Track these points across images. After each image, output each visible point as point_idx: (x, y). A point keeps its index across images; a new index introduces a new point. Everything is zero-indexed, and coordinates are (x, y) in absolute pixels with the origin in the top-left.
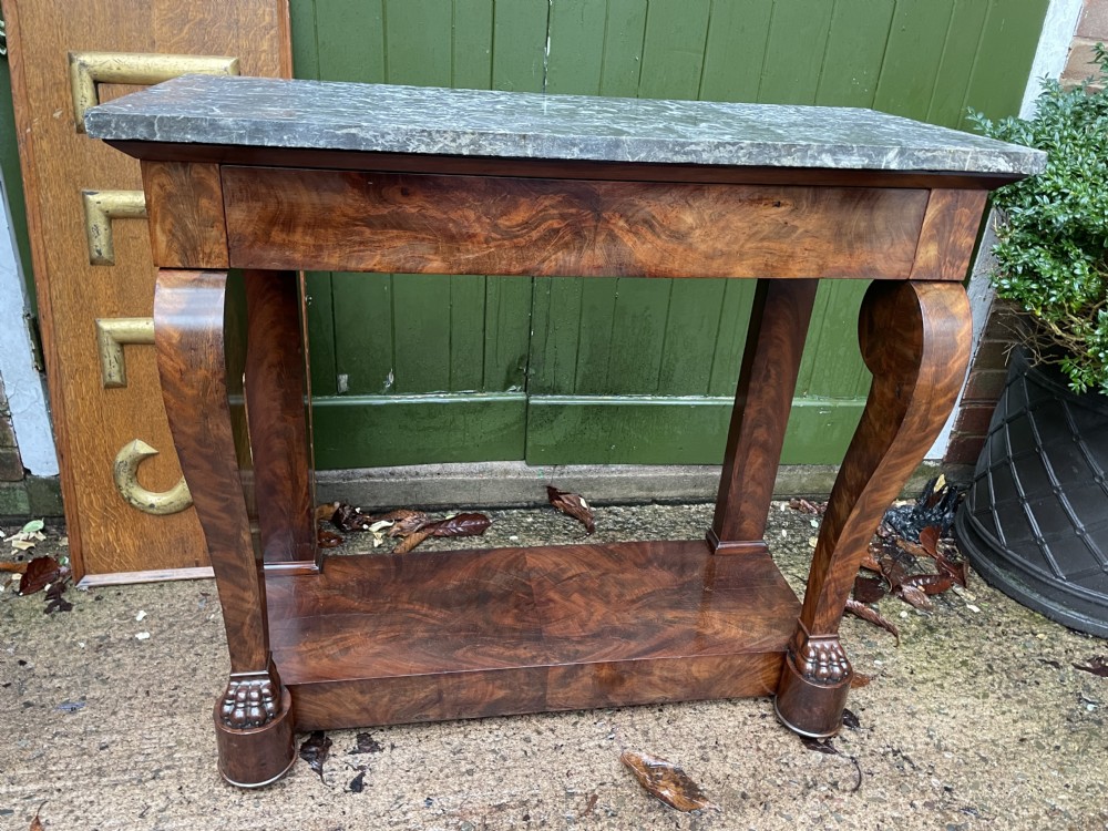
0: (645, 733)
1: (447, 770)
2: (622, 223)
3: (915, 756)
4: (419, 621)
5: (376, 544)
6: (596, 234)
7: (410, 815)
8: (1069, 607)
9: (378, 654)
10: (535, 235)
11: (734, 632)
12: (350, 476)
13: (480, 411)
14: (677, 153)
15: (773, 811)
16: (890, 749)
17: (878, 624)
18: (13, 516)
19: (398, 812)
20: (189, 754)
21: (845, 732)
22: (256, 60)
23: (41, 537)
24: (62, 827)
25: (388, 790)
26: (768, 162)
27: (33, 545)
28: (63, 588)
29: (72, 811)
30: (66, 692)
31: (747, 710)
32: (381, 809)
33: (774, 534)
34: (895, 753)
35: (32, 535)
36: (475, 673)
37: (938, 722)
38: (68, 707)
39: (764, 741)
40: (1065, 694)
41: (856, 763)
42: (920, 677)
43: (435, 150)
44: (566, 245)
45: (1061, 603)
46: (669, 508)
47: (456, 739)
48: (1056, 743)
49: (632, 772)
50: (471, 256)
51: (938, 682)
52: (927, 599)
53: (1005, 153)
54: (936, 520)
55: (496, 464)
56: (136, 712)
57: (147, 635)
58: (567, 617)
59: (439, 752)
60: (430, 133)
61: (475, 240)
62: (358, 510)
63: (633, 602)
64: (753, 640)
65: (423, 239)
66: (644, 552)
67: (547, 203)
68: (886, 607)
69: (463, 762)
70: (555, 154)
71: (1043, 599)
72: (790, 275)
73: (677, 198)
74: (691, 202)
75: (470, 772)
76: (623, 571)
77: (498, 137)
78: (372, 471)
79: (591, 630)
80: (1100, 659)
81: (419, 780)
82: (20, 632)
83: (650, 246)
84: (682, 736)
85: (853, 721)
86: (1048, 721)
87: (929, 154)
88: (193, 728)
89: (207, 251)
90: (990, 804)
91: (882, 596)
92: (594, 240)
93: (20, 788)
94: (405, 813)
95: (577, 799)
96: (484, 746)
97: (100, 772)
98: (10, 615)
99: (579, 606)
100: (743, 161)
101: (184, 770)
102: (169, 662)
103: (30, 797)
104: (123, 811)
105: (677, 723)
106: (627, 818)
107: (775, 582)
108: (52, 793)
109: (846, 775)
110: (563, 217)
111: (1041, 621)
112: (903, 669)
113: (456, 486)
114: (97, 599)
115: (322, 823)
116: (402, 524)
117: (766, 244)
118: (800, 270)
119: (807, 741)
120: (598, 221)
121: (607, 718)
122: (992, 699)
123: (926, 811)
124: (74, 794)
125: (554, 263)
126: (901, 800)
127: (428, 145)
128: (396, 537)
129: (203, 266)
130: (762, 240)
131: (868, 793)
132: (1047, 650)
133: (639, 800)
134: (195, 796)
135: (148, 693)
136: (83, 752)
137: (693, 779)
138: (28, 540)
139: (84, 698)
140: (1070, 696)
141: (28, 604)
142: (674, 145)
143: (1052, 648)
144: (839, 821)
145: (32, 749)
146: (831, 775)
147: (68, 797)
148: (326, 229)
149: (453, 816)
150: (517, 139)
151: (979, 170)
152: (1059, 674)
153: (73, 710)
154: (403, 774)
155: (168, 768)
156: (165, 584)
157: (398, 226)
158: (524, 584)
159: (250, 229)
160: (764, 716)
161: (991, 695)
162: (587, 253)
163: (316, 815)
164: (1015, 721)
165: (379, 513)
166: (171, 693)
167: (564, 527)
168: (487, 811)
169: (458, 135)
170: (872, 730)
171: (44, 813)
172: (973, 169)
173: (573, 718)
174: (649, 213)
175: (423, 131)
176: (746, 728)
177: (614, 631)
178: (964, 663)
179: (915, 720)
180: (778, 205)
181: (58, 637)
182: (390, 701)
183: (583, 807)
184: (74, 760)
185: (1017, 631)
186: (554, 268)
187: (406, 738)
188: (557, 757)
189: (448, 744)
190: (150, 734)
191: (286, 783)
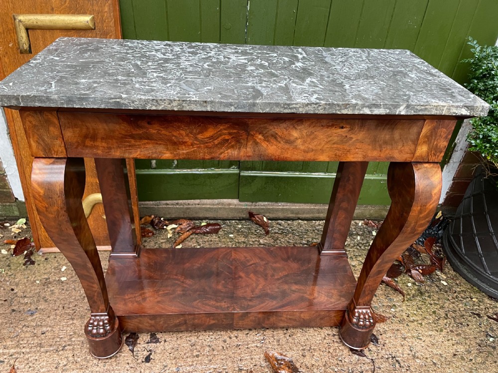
1: (187, 354)
2: (260, 136)
3: (402, 360)
4: (179, 285)
5: (169, 236)
6: (247, 141)
8: (491, 287)
9: (158, 302)
10: (216, 142)
11: (323, 298)
12: (159, 204)
13: (217, 178)
14: (285, 108)
16: (391, 356)
17: (396, 290)
18: (12, 216)
20: (78, 339)
21: (371, 346)
22: (102, 16)
23: (25, 227)
24: (23, 370)
25: (161, 362)
26: (334, 112)
27: (20, 231)
28: (31, 253)
29: (28, 364)
30: (29, 305)
31: (327, 332)
32: (157, 371)
33: (354, 238)
34: (393, 358)
35: (20, 226)
36: (201, 314)
37: (416, 343)
38: (30, 312)
39: (332, 349)
40: (480, 332)
41: (373, 362)
42: (411, 319)
43: (160, 108)
44: (232, 147)
45: (487, 284)
46: (306, 222)
47: (193, 339)
48: (471, 358)
49: (269, 361)
50: (185, 152)
51: (420, 322)
52: (422, 277)
53: (465, 106)
54: (435, 234)
55: (225, 200)
56: (58, 317)
57: (65, 278)
58: (247, 286)
59: (185, 345)
60: (157, 101)
61: (186, 144)
62: (162, 219)
63: (278, 279)
64: (331, 303)
65: (160, 144)
66: (287, 252)
67: (222, 128)
68: (401, 280)
69: (195, 351)
70: (222, 110)
71: (479, 281)
72: (348, 160)
73: (289, 125)
74: (296, 126)
75: (197, 356)
76: (275, 262)
77: (192, 102)
78: (168, 202)
79: (256, 294)
81: (175, 358)
82: (12, 274)
83: (275, 147)
84: (295, 343)
85: (375, 340)
86: (469, 346)
87: (423, 107)
88: (81, 326)
89: (56, 150)
91: (400, 274)
92: (247, 144)
93: (8, 351)
95: (243, 372)
96: (205, 343)
97: (41, 345)
98: (9, 266)
99: (253, 280)
100: (321, 112)
101: (75, 347)
102: (74, 293)
103: (11, 355)
104: (49, 365)
105: (293, 337)
107: (346, 272)
108: (20, 354)
109: (368, 368)
110: (230, 134)
111: (476, 291)
112: (404, 314)
113: (207, 210)
114: (46, 259)
116: (182, 226)
117: (335, 146)
118: (353, 158)
119: (352, 351)
120: (248, 135)
121: (262, 332)
122: (443, 333)
124: (29, 355)
125: (226, 154)
127: (156, 106)
128: (178, 233)
129: (55, 156)
130: (334, 144)
132: (476, 307)
134: (79, 359)
135: (63, 307)
136: (35, 335)
137: (297, 365)
138: (19, 228)
139: (37, 309)
140: (482, 333)
141: (17, 260)
142: (284, 105)
143: (479, 306)
145: (14, 332)
146: (361, 367)
147: (27, 356)
148: (112, 140)
150: (202, 103)
151: (450, 114)
152: (479, 320)
153: (32, 314)
154: (168, 355)
155: (69, 345)
157: (148, 138)
158: (229, 267)
159: (75, 140)
160: (334, 335)
161: (444, 330)
162: (243, 150)
164: (453, 345)
165: (172, 220)
166: (74, 308)
167: (256, 231)
169: (171, 101)
170: (384, 346)
171: (16, 364)
172: (447, 114)
173: (246, 332)
174: (273, 132)
175: (153, 100)
176: (325, 341)
177: (267, 295)
178: (434, 312)
179: (405, 342)
180: (342, 128)
181: (28, 277)
182: (163, 323)
184: (31, 339)
185: (463, 296)
186: (226, 157)
187: (171, 337)
188: (236, 351)
189: (190, 341)
190: (63, 328)
191: (118, 356)
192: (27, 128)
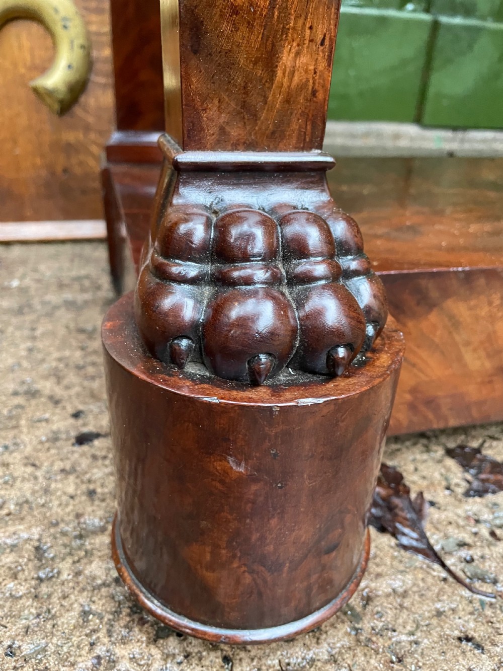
191: (355, 601)
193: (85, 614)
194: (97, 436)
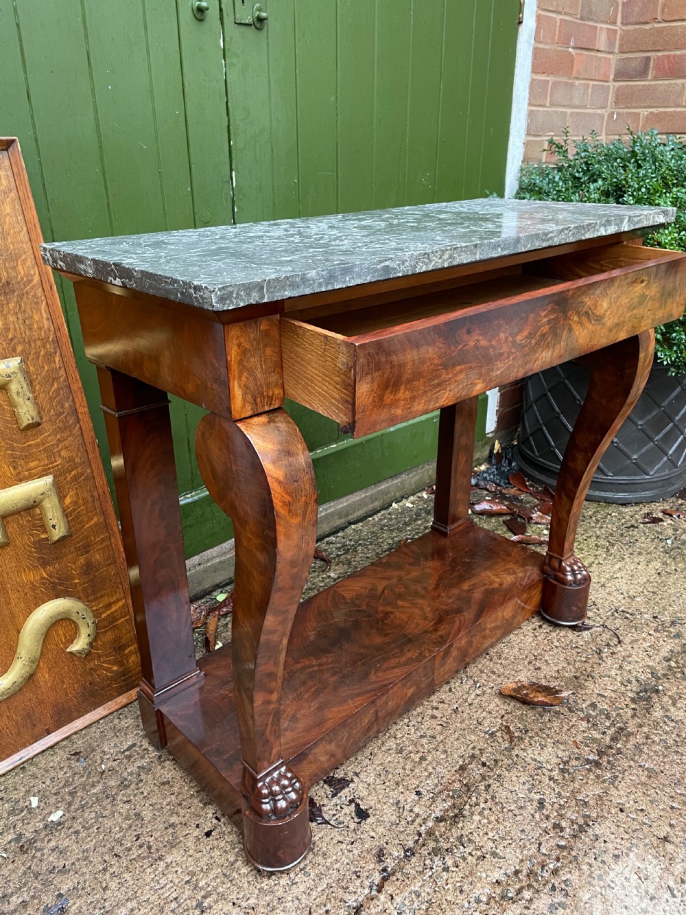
0: (493, 673)
1: (407, 767)
3: (626, 608)
4: (320, 671)
7: (416, 810)
11: (508, 579)
15: (597, 677)
16: (612, 611)
19: (406, 813)
20: (211, 876)
25: (385, 803)
26: (580, 238)
31: (529, 628)
32: (393, 818)
34: (616, 611)
36: (396, 684)
37: (618, 584)
39: (555, 641)
40: (653, 540)
41: (606, 627)
43: (430, 267)
47: (392, 743)
48: (674, 568)
49: (511, 699)
52: (547, 517)
56: (124, 875)
57: (60, 813)
58: (410, 617)
59: (390, 759)
60: (428, 255)
63: (436, 589)
64: (522, 579)
68: (534, 532)
69: (412, 755)
70: (489, 255)
71: (602, 493)
75: (423, 759)
76: (408, 573)
77: (463, 249)
79: (433, 619)
80: (648, 514)
81: (397, 784)
84: (513, 663)
86: (659, 558)
88: (190, 856)
89: (270, 395)
90: (678, 615)
91: (526, 527)
94: (411, 811)
95: (499, 734)
96: (414, 737)
99: (409, 608)
100: (571, 239)
101: (221, 890)
102: (108, 823)
105: (503, 656)
106: (536, 728)
109: (608, 637)
111: (608, 506)
113: (216, 568)
115: (365, 854)
119: (573, 628)
121: (464, 676)
122: (627, 560)
123: (658, 635)
126: (644, 635)
129: (267, 408)
131: (627, 640)
132: (623, 521)
133: (531, 714)
134: (252, 901)
135: (116, 855)
137: (544, 684)
140: (655, 540)
142: (543, 236)
143: (624, 518)
144: (630, 663)
146: (602, 640)
149: (441, 792)
150: (472, 249)
152: (639, 530)
154: (384, 787)
155: (205, 897)
156: (25, 765)
158: (359, 611)
160: (540, 626)
161: (624, 557)
163: (356, 852)
164: (647, 566)
166: (138, 843)
168: (458, 775)
169: (443, 252)
170: (596, 605)
173: (446, 688)
175: (425, 254)
176: (539, 638)
177: (446, 612)
178: (596, 545)
182: (347, 738)
183: (506, 737)
185: (601, 516)
187: (359, 763)
188: (461, 717)
189: (389, 750)
190: (159, 883)
191: (312, 846)
192: (233, 358)
193: (249, 882)
194: (211, 831)
